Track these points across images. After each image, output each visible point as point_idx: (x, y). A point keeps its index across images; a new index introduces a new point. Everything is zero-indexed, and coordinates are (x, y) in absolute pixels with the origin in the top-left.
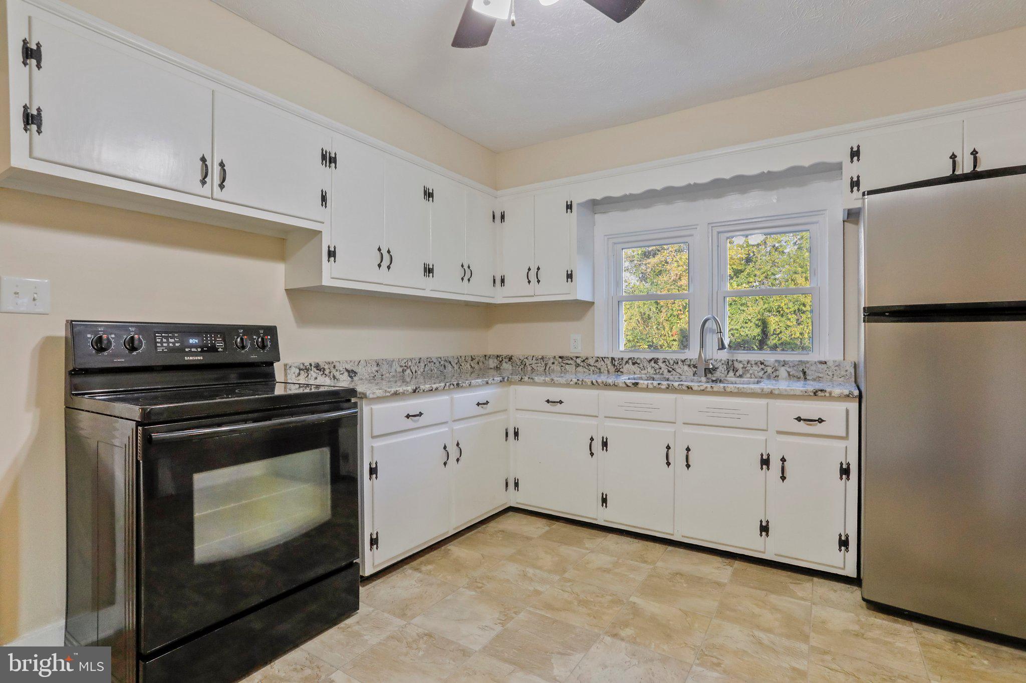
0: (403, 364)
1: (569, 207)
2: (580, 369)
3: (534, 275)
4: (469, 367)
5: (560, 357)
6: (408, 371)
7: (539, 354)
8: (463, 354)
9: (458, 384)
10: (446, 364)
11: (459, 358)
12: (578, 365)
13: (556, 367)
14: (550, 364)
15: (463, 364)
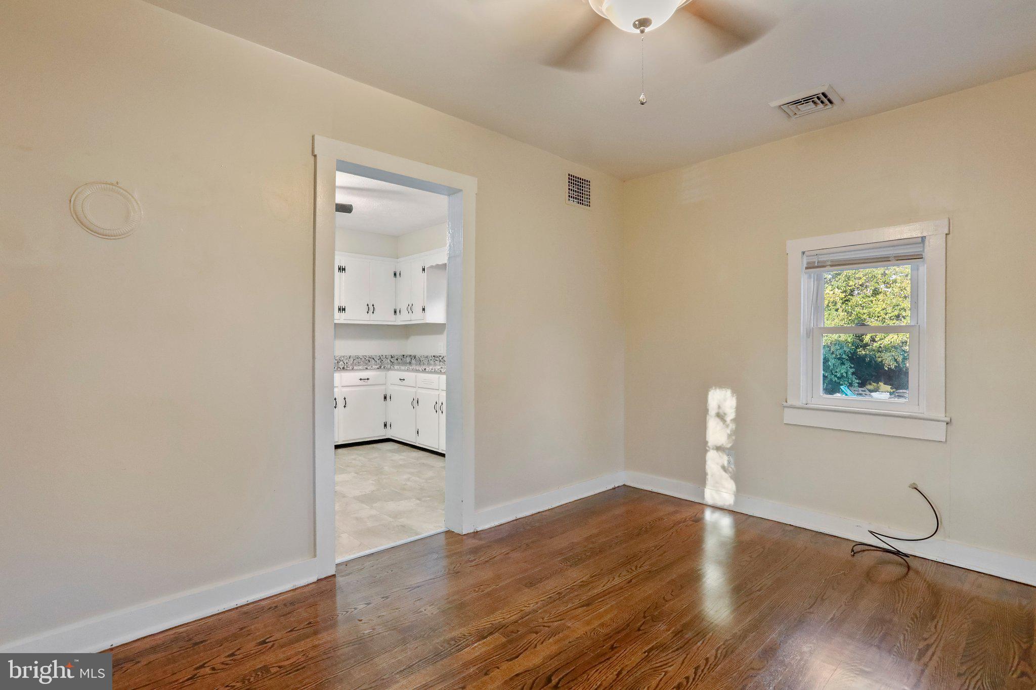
0: (337, 358)
1: (424, 270)
2: (441, 363)
3: (410, 309)
4: (389, 362)
5: (434, 356)
6: (341, 363)
7: (426, 354)
8: (384, 354)
9: (343, 368)
10: (370, 359)
11: (381, 356)
12: (440, 361)
13: (432, 362)
14: (430, 361)
15: (384, 360)
